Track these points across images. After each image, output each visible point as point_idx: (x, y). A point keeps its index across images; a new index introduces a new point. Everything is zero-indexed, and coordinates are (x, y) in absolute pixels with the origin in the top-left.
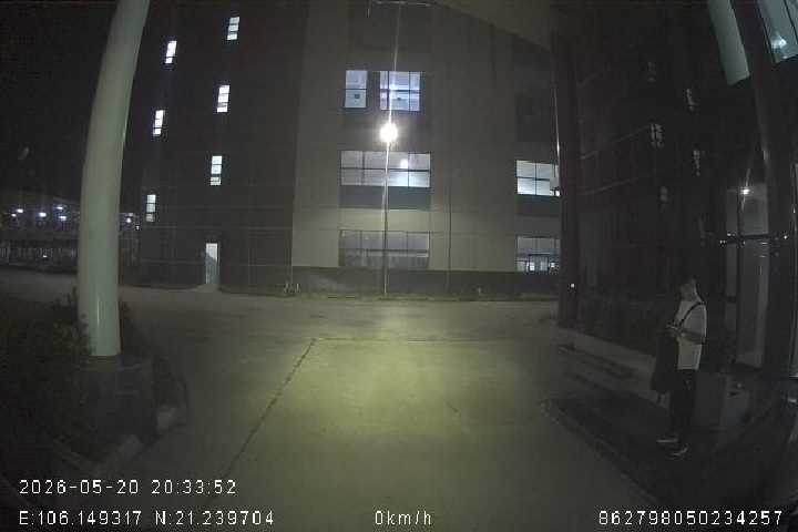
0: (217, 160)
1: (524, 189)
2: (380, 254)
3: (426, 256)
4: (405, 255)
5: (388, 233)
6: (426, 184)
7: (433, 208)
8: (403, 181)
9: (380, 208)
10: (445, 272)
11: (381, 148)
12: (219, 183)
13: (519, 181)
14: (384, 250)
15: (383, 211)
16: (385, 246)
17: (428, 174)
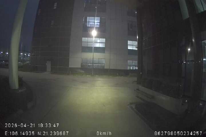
1: (130, 48)
3: (104, 65)
4: (98, 65)
5: (94, 59)
6: (104, 47)
7: (106, 52)
8: (98, 45)
9: (92, 52)
10: (109, 69)
11: (92, 37)
13: (129, 46)
14: (93, 63)
15: (92, 53)
16: (93, 62)
17: (105, 44)
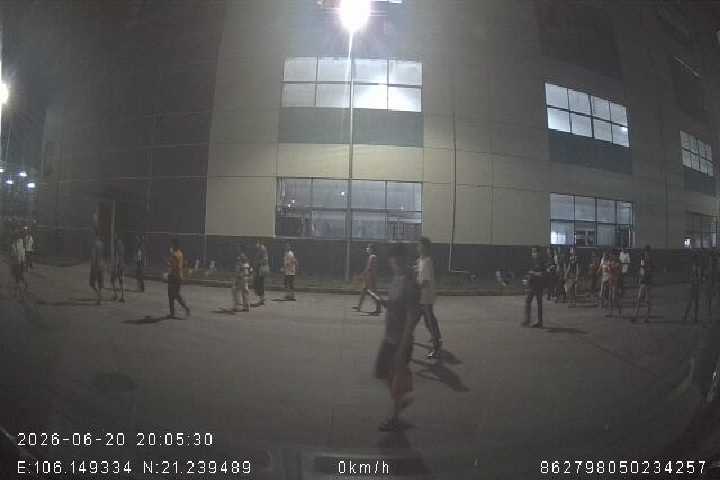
1: (555, 122)
2: (342, 217)
3: (419, 221)
5: (354, 183)
6: (418, 109)
7: (429, 139)
14: (347, 210)
16: (349, 203)
17: (419, 91)
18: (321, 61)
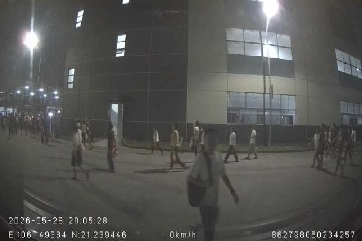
0: (122, 38)
6: (291, 59)
7: (297, 75)
10: (306, 126)
12: (122, 55)
15: (261, 77)
17: (290, 50)
18: (245, 31)
